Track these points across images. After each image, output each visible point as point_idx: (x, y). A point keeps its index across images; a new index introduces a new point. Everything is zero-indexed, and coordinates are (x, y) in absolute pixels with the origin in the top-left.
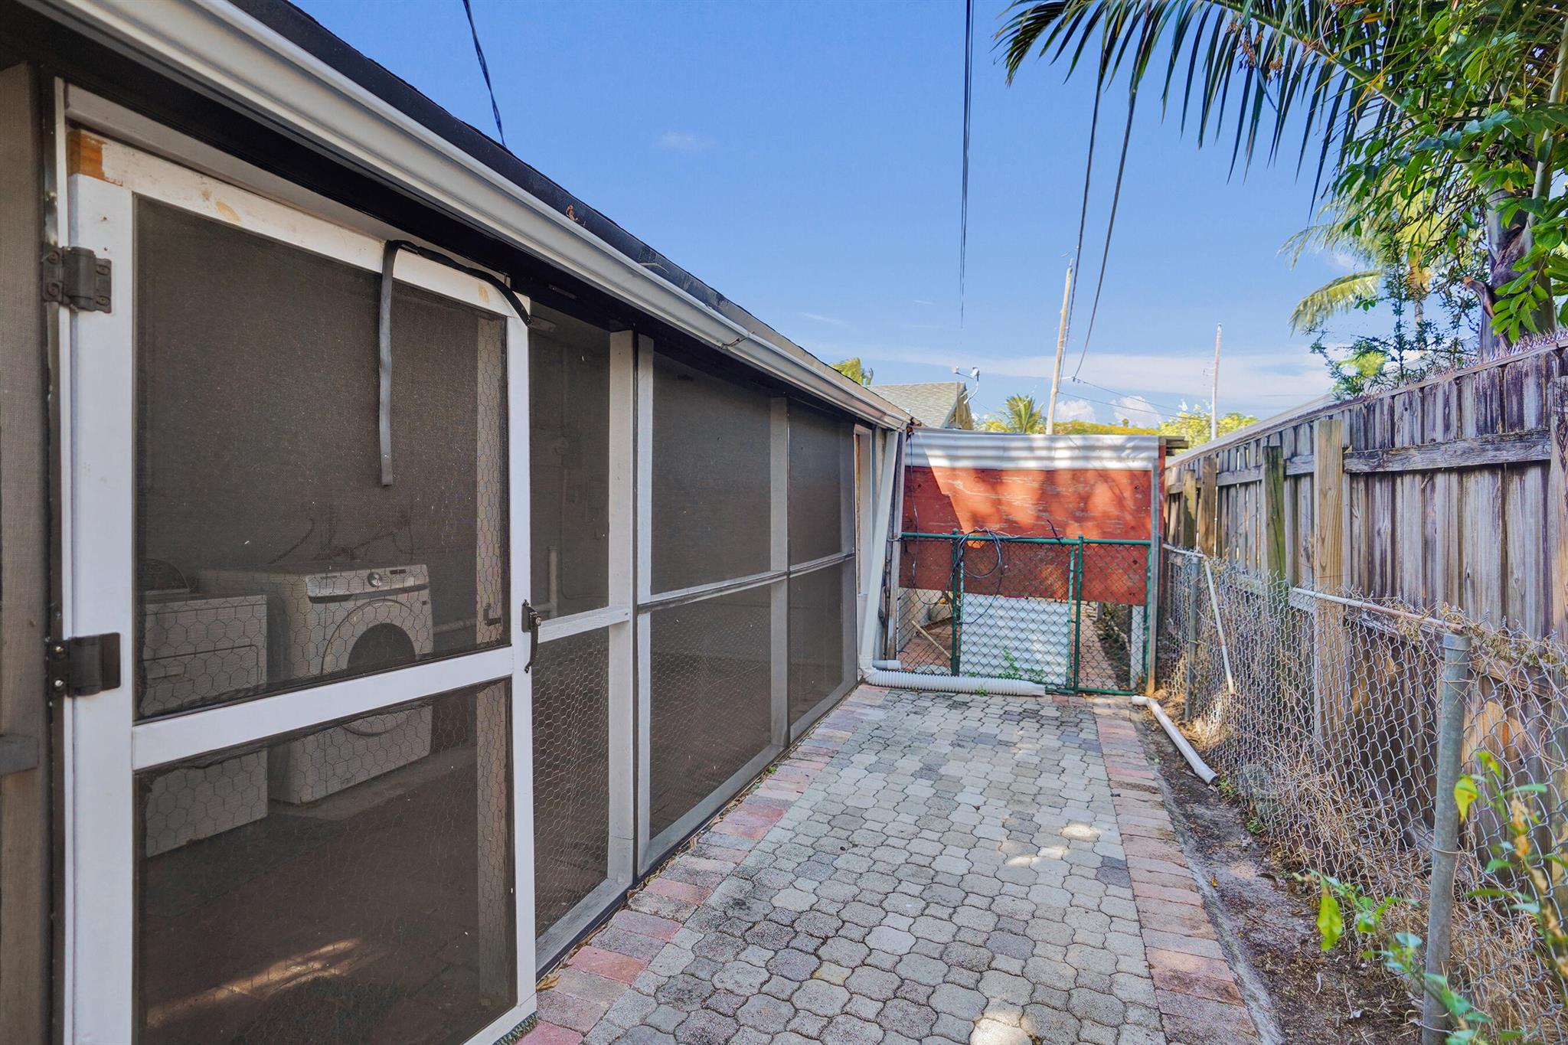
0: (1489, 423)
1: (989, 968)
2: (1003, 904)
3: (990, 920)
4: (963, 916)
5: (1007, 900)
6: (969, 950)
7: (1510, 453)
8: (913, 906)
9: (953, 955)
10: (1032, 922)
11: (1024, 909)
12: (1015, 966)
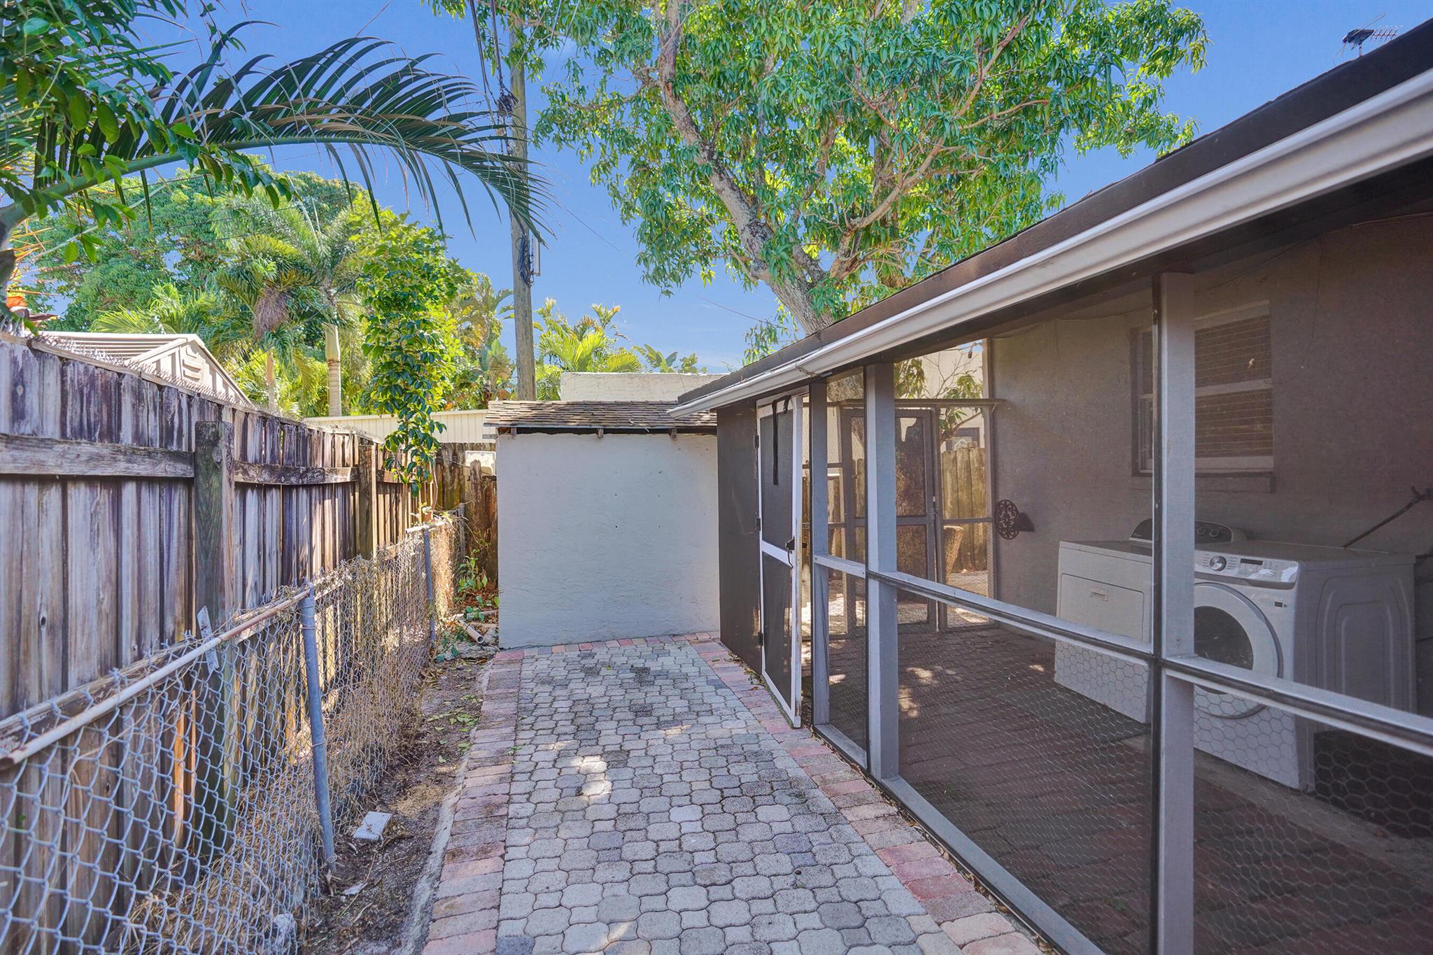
0: (86, 428)
1: (615, 819)
2: (622, 872)
3: (628, 852)
4: (647, 850)
5: (619, 877)
6: (632, 825)
7: (141, 467)
8: (690, 842)
9: (641, 819)
10: (594, 862)
11: (603, 873)
12: (599, 826)
